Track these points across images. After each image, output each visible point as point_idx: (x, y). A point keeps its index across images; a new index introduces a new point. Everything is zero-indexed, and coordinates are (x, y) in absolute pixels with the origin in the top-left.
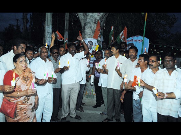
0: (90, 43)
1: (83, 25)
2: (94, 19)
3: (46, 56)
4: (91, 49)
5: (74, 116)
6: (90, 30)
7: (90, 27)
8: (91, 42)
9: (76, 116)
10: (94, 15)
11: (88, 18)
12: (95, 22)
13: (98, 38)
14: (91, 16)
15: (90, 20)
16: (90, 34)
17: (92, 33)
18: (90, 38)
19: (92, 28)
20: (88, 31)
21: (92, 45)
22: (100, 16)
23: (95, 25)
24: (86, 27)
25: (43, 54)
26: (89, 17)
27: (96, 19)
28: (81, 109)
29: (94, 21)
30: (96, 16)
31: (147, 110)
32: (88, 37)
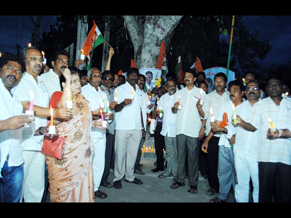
0: (149, 74)
1: (136, 48)
2: (155, 39)
3: (98, 81)
4: (150, 83)
5: (132, 180)
6: (150, 55)
7: (150, 51)
8: (151, 73)
9: (135, 179)
10: (155, 32)
11: (146, 37)
12: (156, 44)
13: (163, 66)
14: (151, 34)
15: (149, 41)
16: (148, 62)
17: (151, 60)
18: (148, 67)
19: (153, 53)
20: (146, 56)
21: (152, 78)
22: (165, 35)
23: (157, 48)
24: (143, 50)
25: (94, 79)
26: (148, 36)
27: (158, 39)
28: (140, 171)
29: (155, 42)
30: (159, 35)
31: (241, 159)
32: (145, 66)
